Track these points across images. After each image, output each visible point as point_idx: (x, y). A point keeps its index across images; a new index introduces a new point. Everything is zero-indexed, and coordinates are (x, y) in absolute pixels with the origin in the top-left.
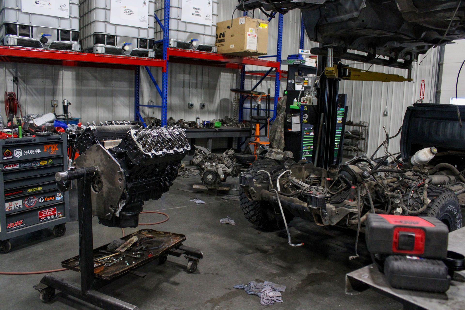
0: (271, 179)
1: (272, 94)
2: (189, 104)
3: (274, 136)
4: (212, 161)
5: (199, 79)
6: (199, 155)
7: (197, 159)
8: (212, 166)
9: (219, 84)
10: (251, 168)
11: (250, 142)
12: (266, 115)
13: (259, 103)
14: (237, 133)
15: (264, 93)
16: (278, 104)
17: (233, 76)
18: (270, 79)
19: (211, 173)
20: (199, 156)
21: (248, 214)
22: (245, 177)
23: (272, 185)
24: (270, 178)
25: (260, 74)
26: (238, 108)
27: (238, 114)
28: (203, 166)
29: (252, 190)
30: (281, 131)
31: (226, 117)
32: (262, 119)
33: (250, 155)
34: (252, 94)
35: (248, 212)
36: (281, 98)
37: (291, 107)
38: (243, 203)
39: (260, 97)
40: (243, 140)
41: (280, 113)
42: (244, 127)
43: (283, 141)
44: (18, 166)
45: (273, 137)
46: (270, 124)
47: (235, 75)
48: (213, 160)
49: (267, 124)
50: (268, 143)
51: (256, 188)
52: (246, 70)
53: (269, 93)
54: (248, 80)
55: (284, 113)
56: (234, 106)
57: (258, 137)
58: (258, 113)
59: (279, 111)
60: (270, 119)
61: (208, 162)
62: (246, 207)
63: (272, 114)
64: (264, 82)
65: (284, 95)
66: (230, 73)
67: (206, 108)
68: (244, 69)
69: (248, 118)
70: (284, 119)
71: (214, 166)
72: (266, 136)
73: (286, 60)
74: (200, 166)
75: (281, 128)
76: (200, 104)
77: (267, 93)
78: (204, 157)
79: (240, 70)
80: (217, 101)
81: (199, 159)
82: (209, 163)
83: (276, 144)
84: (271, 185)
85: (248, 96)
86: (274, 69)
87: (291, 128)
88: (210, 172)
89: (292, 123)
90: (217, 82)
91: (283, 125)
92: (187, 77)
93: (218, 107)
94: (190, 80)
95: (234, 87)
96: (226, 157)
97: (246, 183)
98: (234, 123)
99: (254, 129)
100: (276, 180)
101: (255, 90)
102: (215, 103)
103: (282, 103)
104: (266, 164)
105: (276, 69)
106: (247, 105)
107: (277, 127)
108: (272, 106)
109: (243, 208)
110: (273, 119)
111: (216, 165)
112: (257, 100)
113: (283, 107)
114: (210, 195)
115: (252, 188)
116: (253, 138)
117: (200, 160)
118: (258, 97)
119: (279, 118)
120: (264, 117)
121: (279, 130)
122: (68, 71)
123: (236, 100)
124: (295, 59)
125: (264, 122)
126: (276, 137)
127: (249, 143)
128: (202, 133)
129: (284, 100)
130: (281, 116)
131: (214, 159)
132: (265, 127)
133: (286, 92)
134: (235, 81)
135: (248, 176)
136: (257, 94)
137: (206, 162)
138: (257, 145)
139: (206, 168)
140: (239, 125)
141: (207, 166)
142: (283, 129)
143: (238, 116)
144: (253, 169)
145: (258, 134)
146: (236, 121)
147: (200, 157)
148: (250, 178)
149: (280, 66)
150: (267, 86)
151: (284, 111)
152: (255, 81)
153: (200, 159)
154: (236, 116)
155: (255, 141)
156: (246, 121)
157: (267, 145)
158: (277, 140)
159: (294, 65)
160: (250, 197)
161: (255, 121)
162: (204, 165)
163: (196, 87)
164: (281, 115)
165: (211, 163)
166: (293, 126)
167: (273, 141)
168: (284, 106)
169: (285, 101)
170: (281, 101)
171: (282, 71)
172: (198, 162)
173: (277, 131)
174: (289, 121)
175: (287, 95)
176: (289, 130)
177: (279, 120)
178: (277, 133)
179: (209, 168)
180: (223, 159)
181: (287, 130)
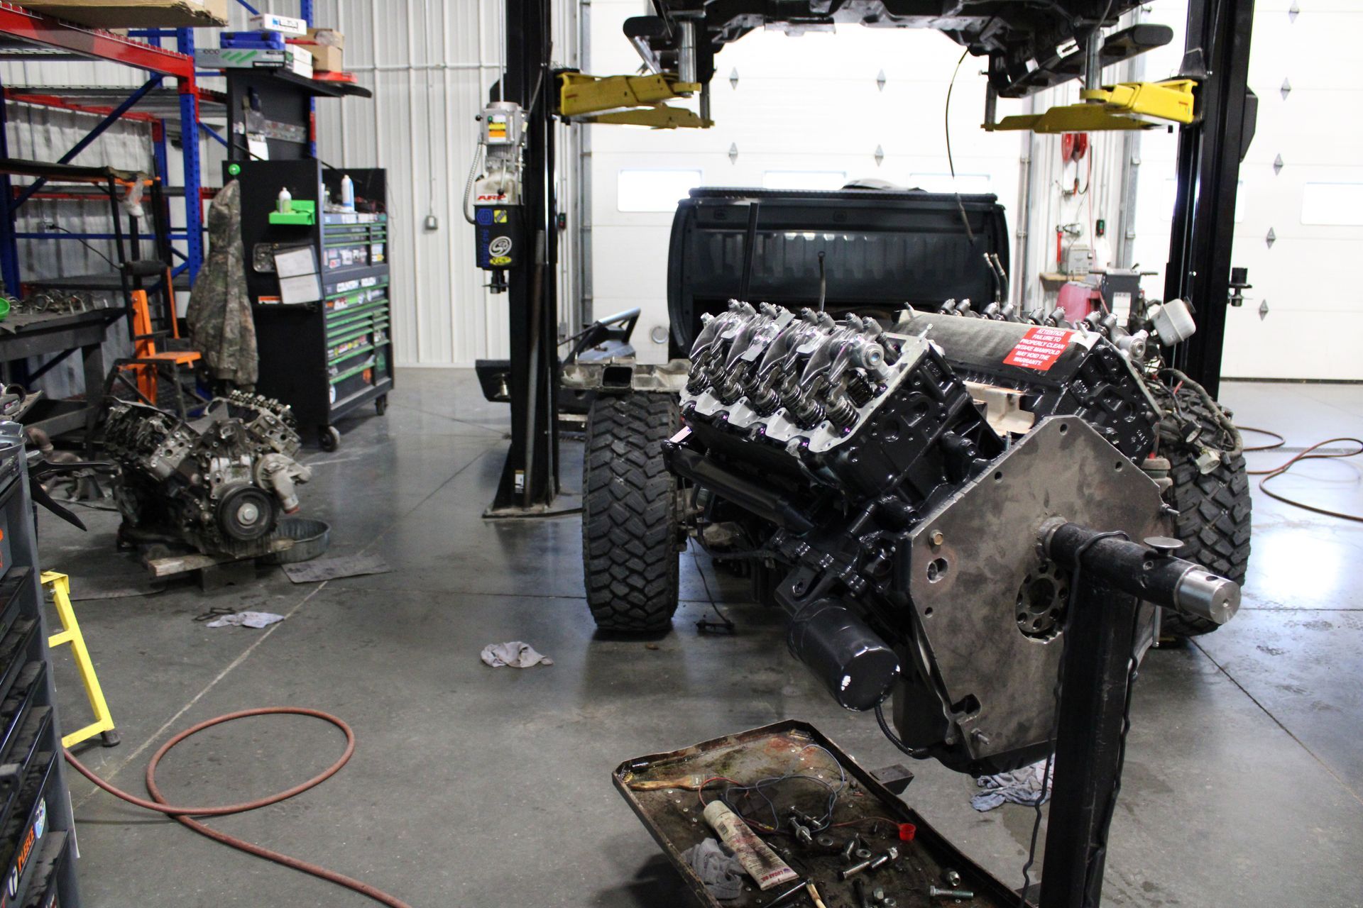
4: (236, 451)
6: (172, 435)
7: (169, 452)
8: (238, 469)
11: (122, 362)
13: (137, 210)
19: (246, 497)
20: (175, 440)
30: (243, 307)
32: (149, 269)
34: (112, 177)
37: (275, 218)
39: (138, 187)
41: (229, 244)
43: (253, 343)
45: (211, 332)
48: (239, 447)
50: (194, 356)
55: (238, 243)
57: (151, 338)
58: (135, 251)
59: (219, 238)
61: (218, 455)
65: (227, 178)
70: (242, 263)
71: (245, 466)
73: (215, 51)
74: (186, 481)
75: (240, 297)
78: (193, 442)
81: (175, 451)
82: (225, 462)
83: (230, 356)
87: (277, 292)
88: (240, 495)
89: (281, 274)
91: (244, 286)
96: (277, 423)
103: (230, 209)
105: (179, 82)
107: (226, 293)
111: (256, 460)
112: (130, 201)
113: (233, 220)
117: (183, 456)
119: (226, 263)
121: (233, 305)
124: (258, 47)
126: (228, 329)
127: (121, 368)
129: (233, 195)
130: (233, 255)
131: (241, 441)
133: (235, 169)
137: (210, 458)
139: (218, 480)
141: (218, 475)
142: (246, 301)
145: (150, 331)
147: (181, 445)
149: (194, 70)
151: (239, 236)
153: (181, 453)
155: (141, 354)
158: (231, 343)
159: (255, 68)
164: (232, 250)
165: (235, 457)
166: (284, 286)
167: (214, 348)
168: (236, 218)
169: (237, 200)
170: (227, 200)
172: (176, 465)
173: (228, 309)
174: (263, 270)
175: (238, 177)
176: (267, 302)
177: (230, 269)
178: (228, 315)
179: (228, 479)
180: (267, 435)
181: (260, 302)
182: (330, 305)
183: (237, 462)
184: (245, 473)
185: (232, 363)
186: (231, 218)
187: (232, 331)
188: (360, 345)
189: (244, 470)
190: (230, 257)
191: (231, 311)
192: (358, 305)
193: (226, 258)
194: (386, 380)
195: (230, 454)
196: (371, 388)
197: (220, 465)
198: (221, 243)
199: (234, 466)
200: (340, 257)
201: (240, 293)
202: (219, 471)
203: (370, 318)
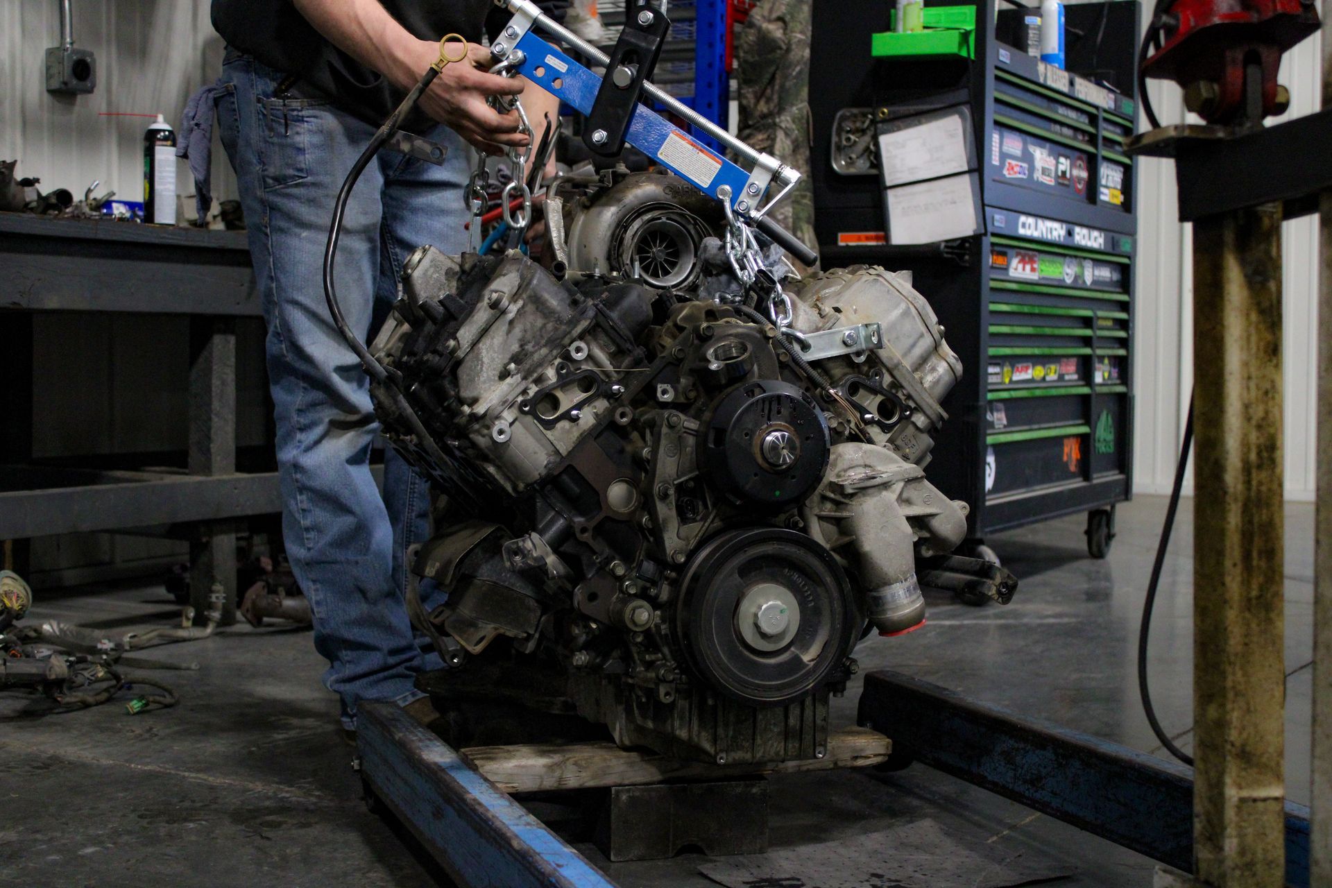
37: (883, 45)
41: (781, 110)
55: (800, 107)
76: (50, 53)
87: (880, 221)
89: (890, 177)
102: (165, 58)
151: (805, 92)
164: (785, 120)
166: (895, 201)
174: (852, 171)
181: (841, 244)
182: (1000, 261)
186: (788, 50)
188: (1061, 377)
190: (780, 135)
192: (1061, 285)
194: (1114, 476)
196: (1077, 483)
198: (763, 107)
200: (1027, 158)
203: (1087, 322)
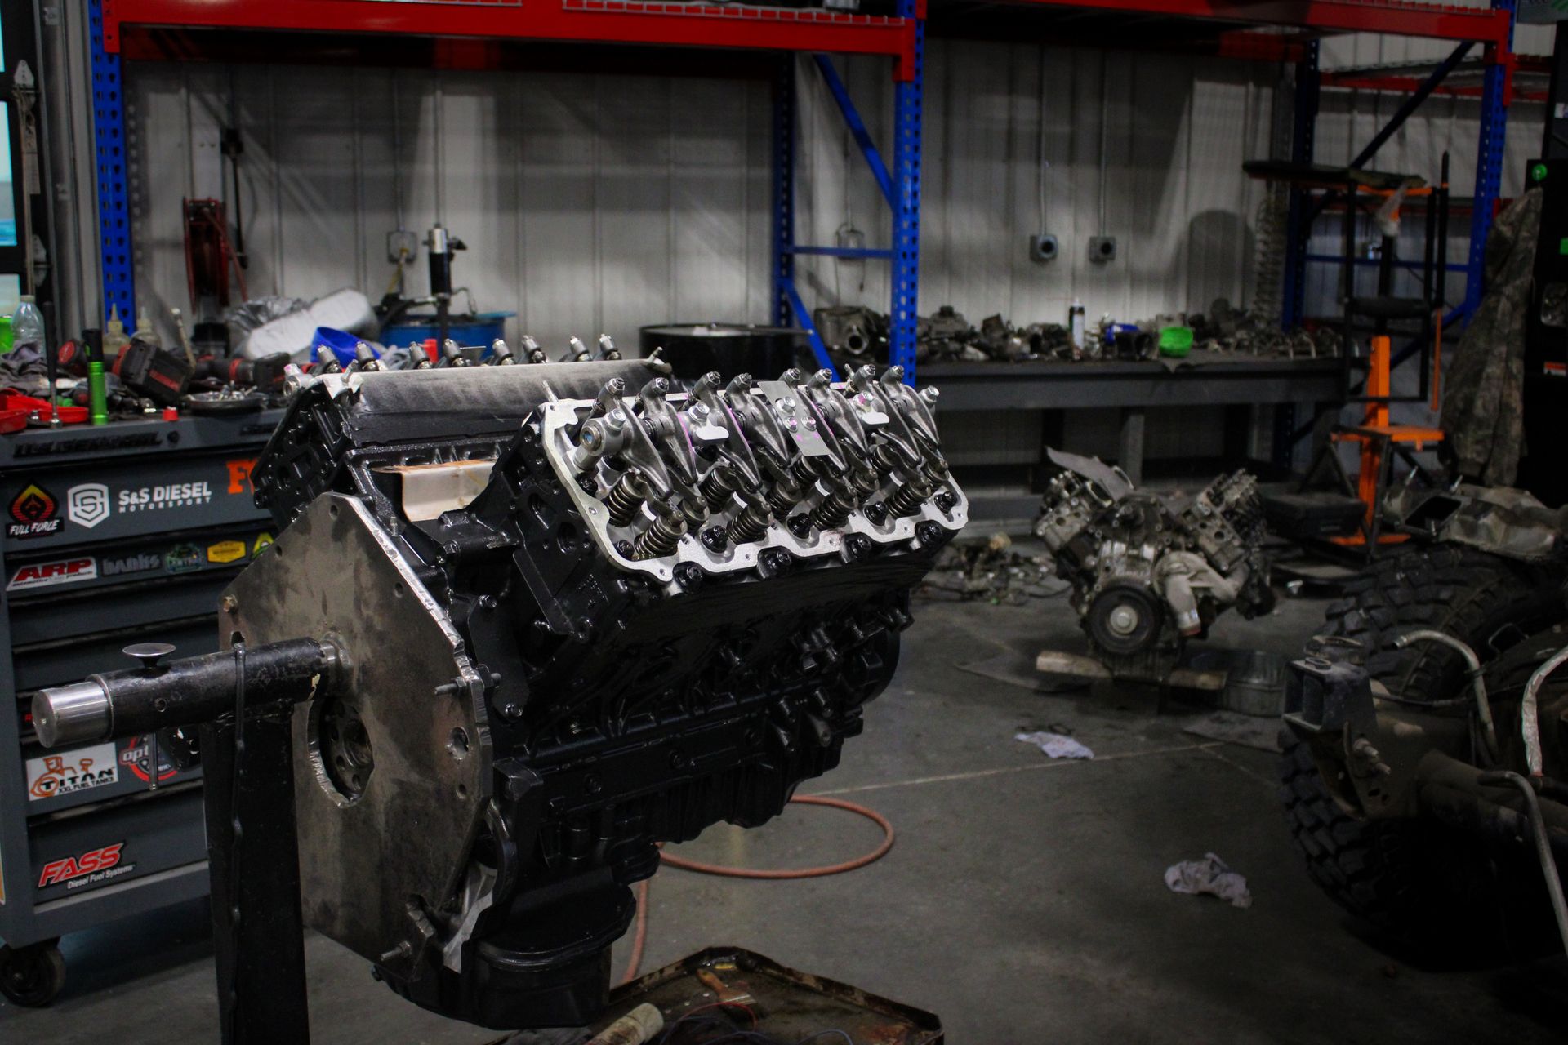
0: (1487, 687)
1: (1462, 183)
2: (1033, 239)
3: (1470, 402)
4: (1138, 537)
5: (1088, 117)
6: (1068, 501)
7: (1060, 521)
8: (1135, 561)
9: (1182, 138)
10: (1352, 601)
11: (1338, 429)
12: (1427, 289)
13: (1392, 228)
14: (1272, 383)
15: (1416, 178)
16: (1492, 233)
17: (1257, 98)
18: (1451, 109)
19: (1129, 597)
20: (1072, 508)
21: (1329, 862)
22: (1321, 678)
23: (1491, 727)
24: (1480, 685)
25: (1394, 84)
26: (1282, 258)
27: (1280, 287)
28: (1091, 561)
29: (1363, 757)
30: (1509, 375)
31: (1221, 305)
32: (1405, 309)
33: (1335, 498)
34: (1354, 183)
35: (1324, 854)
36: (1508, 201)
37: (1564, 246)
38: (1297, 799)
39: (1396, 197)
40: (1305, 416)
41: (1506, 282)
42: (1309, 353)
43: (1516, 428)
44: (89, 572)
45: (1460, 405)
46: (1444, 339)
47: (1267, 92)
48: (1144, 532)
49: (1432, 337)
50: (1435, 436)
51: (1389, 742)
52: (1324, 63)
53: (1445, 177)
54: (1333, 116)
56: (1260, 246)
57: (1383, 402)
58: (1385, 284)
59: (1497, 271)
60: (1445, 311)
61: (1116, 537)
62: (1319, 824)
63: (1457, 286)
64: (1414, 126)
65: (1530, 183)
66: (1243, 81)
67: (1119, 262)
68: (1315, 62)
69: (1330, 308)
70: (1522, 310)
71: (1144, 560)
72: (1423, 397)
74: (1076, 561)
75: (1507, 360)
76: (1092, 241)
77: (1431, 180)
78: (1094, 515)
79: (1291, 68)
80: (1175, 223)
81: (1068, 521)
82: (1119, 547)
83: (1478, 442)
84: (1484, 726)
85: (1329, 201)
86: (1477, 50)
88: (1123, 593)
90: (1174, 131)
91: (1519, 344)
92: (1026, 109)
93: (1178, 254)
94: (1040, 123)
95: (1261, 154)
96: (1212, 515)
97: (1330, 713)
98: (1260, 333)
99: (1364, 365)
100: (1518, 696)
101: (1368, 166)
102: (1165, 232)
103: (1516, 232)
104: (1443, 583)
105: (1487, 49)
106: (1327, 243)
107: (1487, 352)
108: (1459, 248)
109: (1301, 826)
110: (1461, 314)
111: (1160, 555)
112: (1380, 216)
113: (1521, 245)
114: (1122, 708)
115: (1361, 744)
116: (1353, 409)
117: (1077, 527)
118: (1385, 198)
119: (1495, 309)
120: (1417, 301)
121: (1494, 370)
122: (461, 93)
123: (1271, 218)
125: (1413, 325)
126: (1479, 403)
127: (1334, 437)
128: (1091, 385)
129: (1526, 210)
130: (1508, 298)
131: (1149, 524)
132: (1418, 355)
133: (1541, 171)
134: (1264, 124)
135: (1337, 671)
136: (1378, 182)
137: (1104, 539)
138: (1376, 444)
139: (1107, 569)
140: (1284, 343)
141: (1108, 563)
142: (1516, 366)
143: (1280, 297)
144: (1368, 610)
145: (1383, 392)
146: (1269, 323)
147: (1077, 515)
148: (1351, 682)
149: (1511, 30)
150: (1431, 145)
151: (1528, 270)
152: (1369, 118)
153: (1074, 526)
154: (1266, 297)
155: (1364, 422)
156: (1320, 323)
157: (1426, 448)
158: (1480, 424)
160: (1348, 793)
161: (1366, 321)
162: (1096, 553)
163: (1071, 159)
164: (1508, 290)
165: (1132, 545)
167: (1460, 427)
168: (1528, 243)
170: (1513, 217)
171: (1523, 57)
172: (1067, 539)
173: (1484, 375)
174: (1554, 323)
175: (1544, 183)
176: (1554, 372)
177: (1499, 316)
178: (1483, 383)
179: (1120, 571)
180: (1197, 526)
181: (1546, 371)
183: (1135, 552)
184: (1145, 569)
185: (1479, 453)
186: (1518, 244)
187: (1484, 407)
189: (1143, 565)
190: (1504, 300)
191: (1489, 378)
193: (1498, 301)
195: (1128, 538)
197: (1115, 549)
199: (1130, 557)
201: (1508, 353)
202: (1111, 558)
